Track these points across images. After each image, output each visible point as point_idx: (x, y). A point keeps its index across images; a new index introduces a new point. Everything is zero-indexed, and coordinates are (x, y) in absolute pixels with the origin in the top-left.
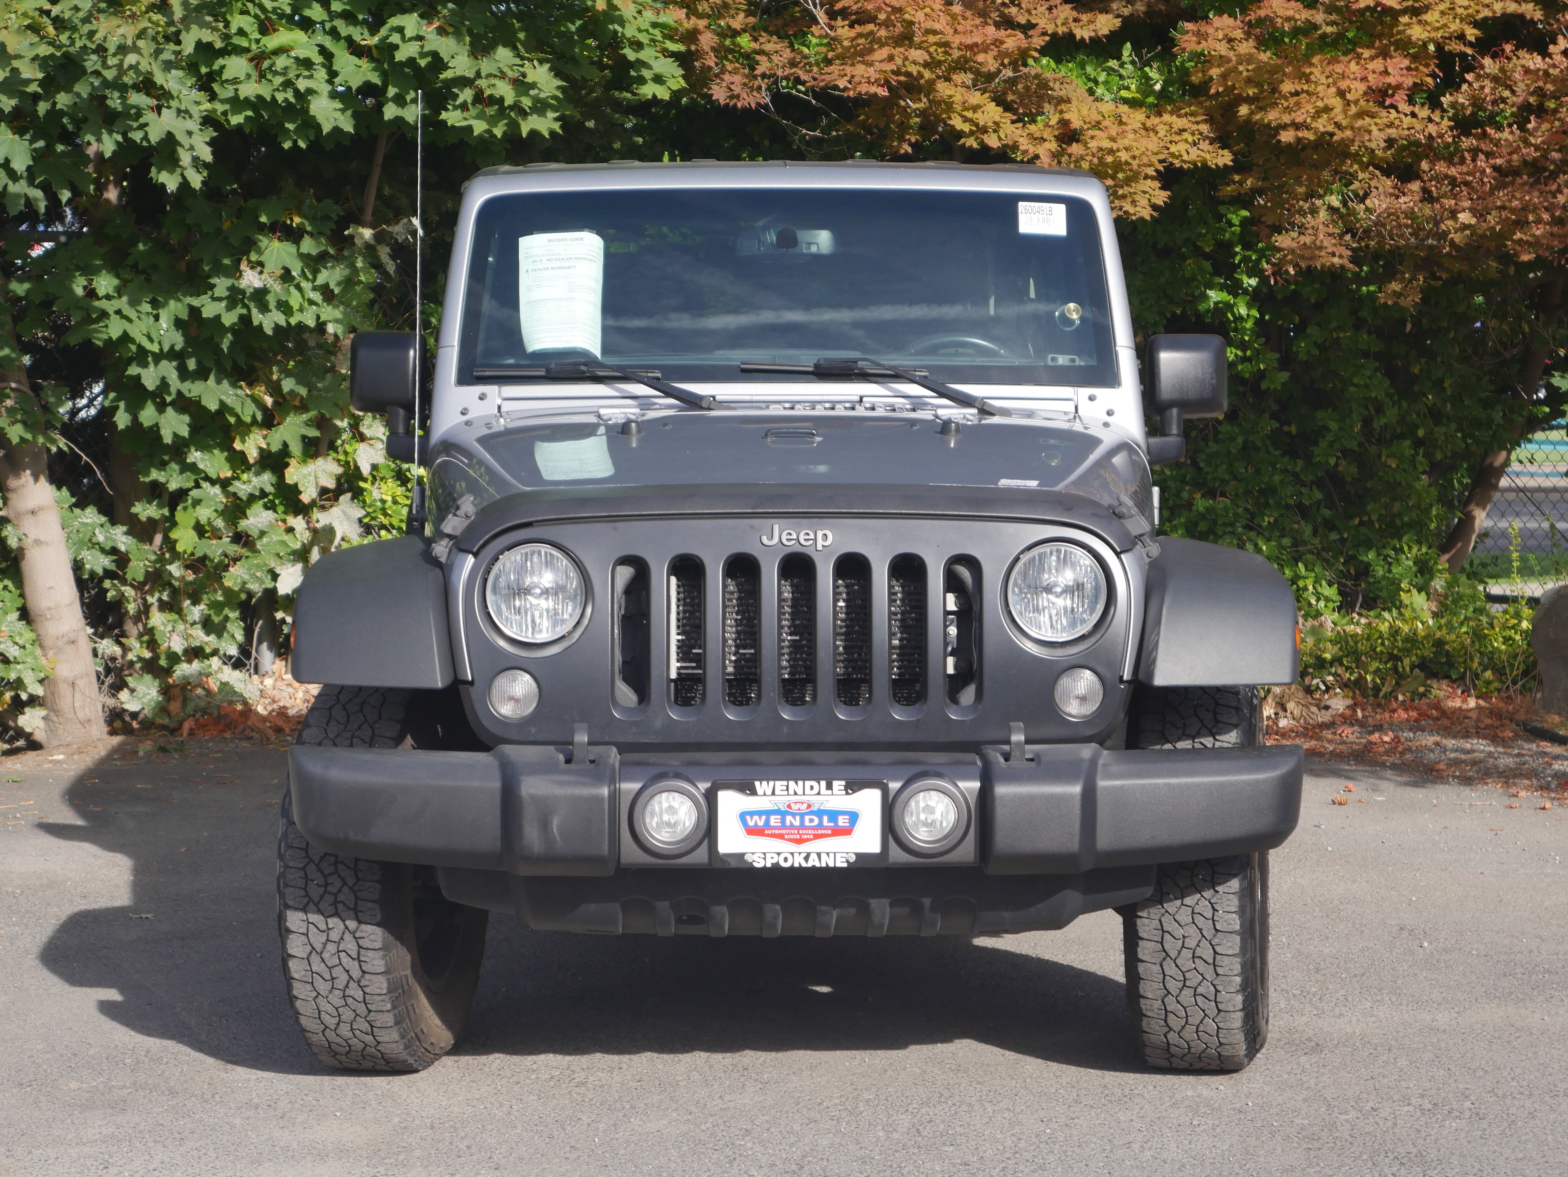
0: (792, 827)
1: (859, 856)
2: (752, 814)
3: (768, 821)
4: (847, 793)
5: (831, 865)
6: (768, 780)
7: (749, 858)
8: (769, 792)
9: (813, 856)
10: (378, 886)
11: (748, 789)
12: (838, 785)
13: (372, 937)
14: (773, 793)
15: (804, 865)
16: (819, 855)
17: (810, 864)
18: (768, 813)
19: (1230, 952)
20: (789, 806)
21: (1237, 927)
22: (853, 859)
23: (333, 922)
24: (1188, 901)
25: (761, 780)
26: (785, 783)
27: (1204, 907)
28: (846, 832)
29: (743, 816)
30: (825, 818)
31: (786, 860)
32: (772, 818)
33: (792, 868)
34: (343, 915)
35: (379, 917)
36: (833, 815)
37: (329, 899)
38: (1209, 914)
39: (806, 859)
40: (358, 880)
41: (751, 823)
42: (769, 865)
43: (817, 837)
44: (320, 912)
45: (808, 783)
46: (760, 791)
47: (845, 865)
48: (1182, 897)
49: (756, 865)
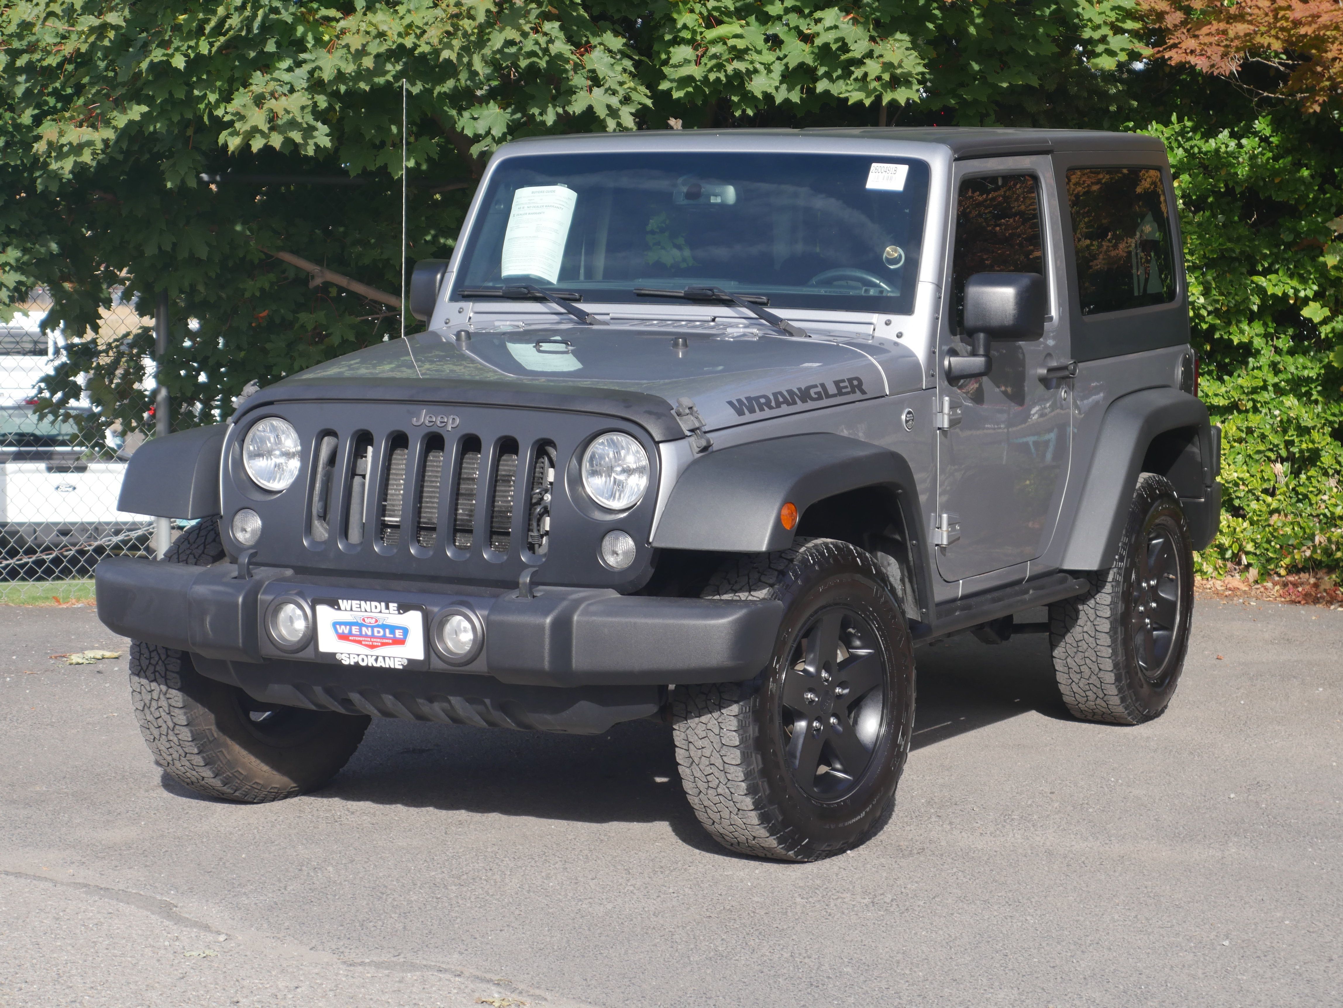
0: (366, 636)
1: (410, 661)
2: (341, 624)
3: (350, 630)
4: (399, 613)
5: (392, 666)
6: (347, 599)
7: (338, 657)
8: (349, 608)
9: (380, 659)
10: (179, 661)
11: (334, 604)
12: (393, 606)
13: (176, 698)
14: (351, 610)
15: (375, 665)
16: (384, 658)
17: (378, 665)
18: (351, 624)
19: (734, 763)
20: (364, 620)
21: (737, 743)
22: (405, 662)
23: (154, 685)
24: (704, 719)
25: (343, 599)
26: (358, 602)
27: (713, 724)
28: (401, 642)
29: (335, 624)
30: (387, 631)
31: (363, 660)
32: (353, 628)
33: (367, 666)
34: (159, 680)
35: (179, 685)
36: (393, 629)
37: (151, 668)
38: (717, 731)
39: (376, 660)
40: (168, 656)
41: (340, 631)
42: (352, 663)
43: (383, 644)
44: (146, 677)
45: (374, 604)
46: (342, 607)
47: (401, 667)
48: (700, 716)
49: (344, 662)
